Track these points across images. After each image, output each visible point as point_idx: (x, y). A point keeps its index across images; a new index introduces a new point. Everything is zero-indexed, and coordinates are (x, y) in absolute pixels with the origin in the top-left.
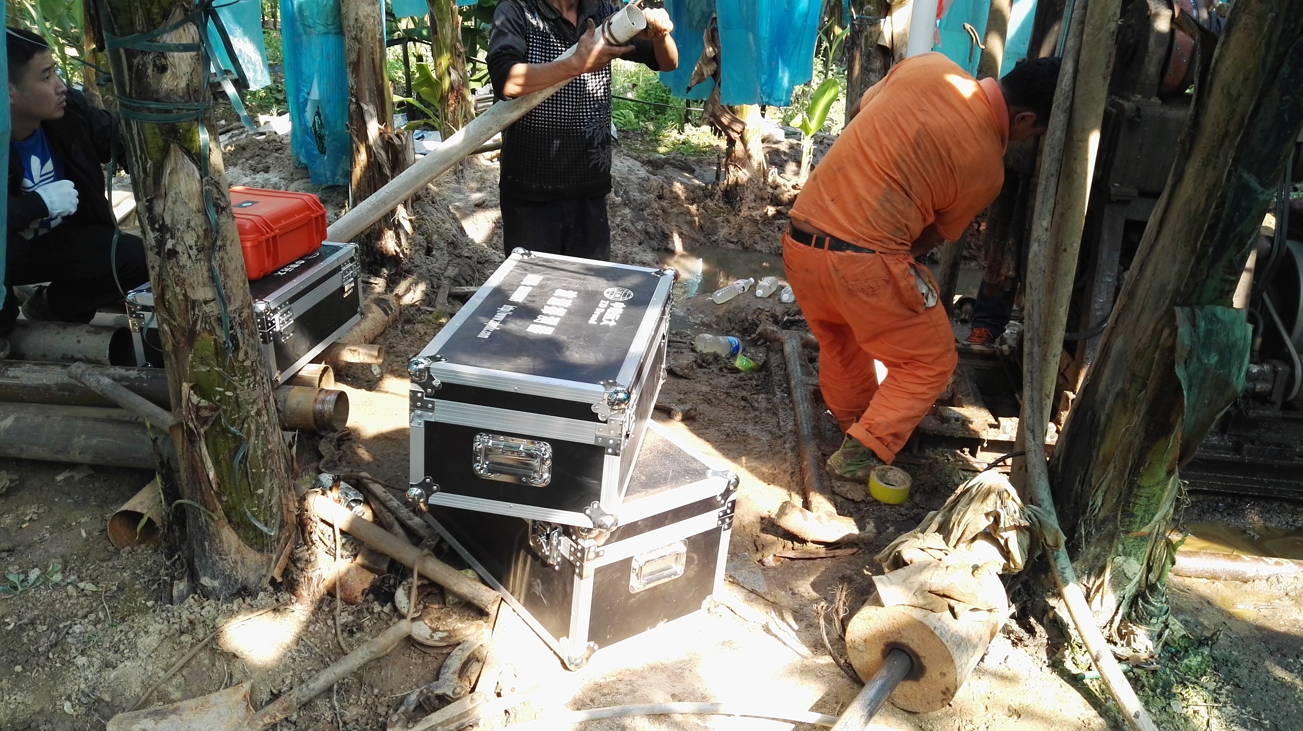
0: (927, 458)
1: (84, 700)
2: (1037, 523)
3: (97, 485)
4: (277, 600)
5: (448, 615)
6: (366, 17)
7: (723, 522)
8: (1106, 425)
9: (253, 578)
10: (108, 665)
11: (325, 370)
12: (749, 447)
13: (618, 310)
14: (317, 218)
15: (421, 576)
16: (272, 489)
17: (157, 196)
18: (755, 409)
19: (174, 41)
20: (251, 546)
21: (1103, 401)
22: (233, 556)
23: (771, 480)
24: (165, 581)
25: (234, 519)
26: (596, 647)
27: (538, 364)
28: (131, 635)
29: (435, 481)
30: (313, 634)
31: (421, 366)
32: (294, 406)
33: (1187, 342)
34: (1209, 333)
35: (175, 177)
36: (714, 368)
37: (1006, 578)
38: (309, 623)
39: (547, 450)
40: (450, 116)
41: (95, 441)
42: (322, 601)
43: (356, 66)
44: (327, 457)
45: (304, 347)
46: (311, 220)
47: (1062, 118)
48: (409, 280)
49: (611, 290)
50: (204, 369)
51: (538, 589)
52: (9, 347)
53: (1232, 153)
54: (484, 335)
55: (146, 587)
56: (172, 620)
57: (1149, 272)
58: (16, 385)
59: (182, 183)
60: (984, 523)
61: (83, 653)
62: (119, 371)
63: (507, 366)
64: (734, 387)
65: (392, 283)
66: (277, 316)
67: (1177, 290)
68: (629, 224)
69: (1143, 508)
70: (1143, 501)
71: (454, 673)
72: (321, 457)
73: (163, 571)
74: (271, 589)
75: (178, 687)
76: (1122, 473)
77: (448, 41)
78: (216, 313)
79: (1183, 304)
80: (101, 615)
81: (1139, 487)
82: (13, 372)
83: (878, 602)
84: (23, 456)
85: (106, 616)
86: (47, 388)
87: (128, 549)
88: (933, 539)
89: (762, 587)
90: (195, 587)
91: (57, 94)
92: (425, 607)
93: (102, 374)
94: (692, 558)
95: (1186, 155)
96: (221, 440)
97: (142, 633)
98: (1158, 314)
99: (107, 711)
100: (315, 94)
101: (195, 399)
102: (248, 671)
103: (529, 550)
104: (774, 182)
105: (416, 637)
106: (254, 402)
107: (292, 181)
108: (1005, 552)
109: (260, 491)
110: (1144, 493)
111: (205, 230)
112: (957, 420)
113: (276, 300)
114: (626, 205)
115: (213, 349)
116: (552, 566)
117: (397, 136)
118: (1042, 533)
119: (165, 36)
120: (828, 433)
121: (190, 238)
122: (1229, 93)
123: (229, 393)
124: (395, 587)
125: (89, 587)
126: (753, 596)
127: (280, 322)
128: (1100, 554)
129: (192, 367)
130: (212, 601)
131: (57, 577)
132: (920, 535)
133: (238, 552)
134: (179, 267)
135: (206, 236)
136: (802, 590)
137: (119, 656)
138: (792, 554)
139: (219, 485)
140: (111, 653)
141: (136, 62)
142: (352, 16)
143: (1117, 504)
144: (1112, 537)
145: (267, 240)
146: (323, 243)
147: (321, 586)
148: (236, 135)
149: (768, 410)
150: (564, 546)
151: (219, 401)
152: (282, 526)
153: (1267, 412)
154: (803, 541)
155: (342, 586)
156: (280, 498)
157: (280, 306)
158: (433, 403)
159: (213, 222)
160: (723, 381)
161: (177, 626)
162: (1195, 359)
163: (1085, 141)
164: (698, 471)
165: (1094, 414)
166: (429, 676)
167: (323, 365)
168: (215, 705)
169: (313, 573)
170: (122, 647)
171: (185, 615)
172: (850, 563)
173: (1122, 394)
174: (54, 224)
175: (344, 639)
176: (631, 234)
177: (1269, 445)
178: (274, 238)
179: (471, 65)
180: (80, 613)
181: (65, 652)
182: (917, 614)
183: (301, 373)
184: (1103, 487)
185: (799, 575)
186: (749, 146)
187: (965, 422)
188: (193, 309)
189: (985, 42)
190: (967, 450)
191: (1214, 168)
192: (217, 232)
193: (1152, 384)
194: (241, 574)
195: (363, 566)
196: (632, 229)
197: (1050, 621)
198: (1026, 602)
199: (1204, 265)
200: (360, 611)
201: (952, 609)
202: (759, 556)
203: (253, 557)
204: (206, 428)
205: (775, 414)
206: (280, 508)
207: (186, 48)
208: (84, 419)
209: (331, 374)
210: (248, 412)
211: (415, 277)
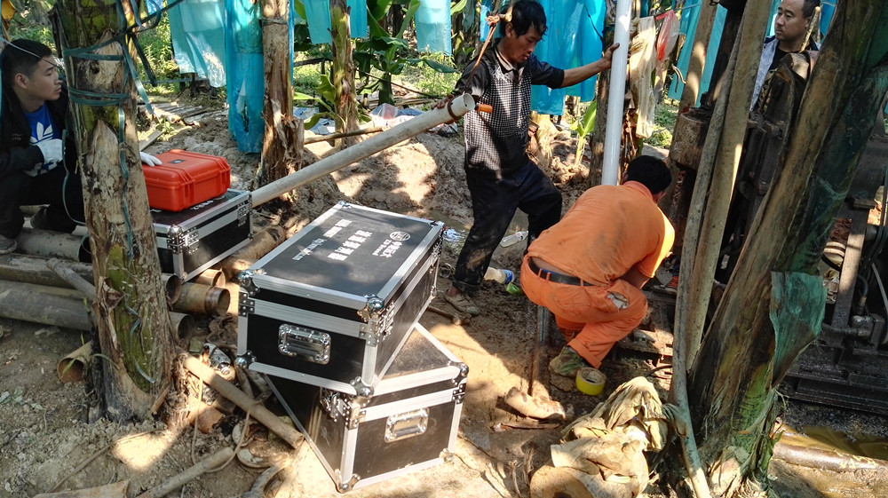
0: (622, 365)
1: (19, 483)
2: (672, 418)
3: (60, 339)
4: (155, 426)
5: (269, 447)
6: (278, 43)
7: (457, 398)
8: (724, 351)
9: (141, 410)
10: (38, 460)
11: (219, 274)
12: (502, 347)
13: (396, 246)
14: (223, 174)
15: (251, 417)
16: (157, 352)
17: (90, 153)
18: (513, 321)
19: (104, 53)
20: (141, 389)
21: (723, 334)
22: (129, 394)
23: (512, 370)
24: (84, 407)
25: (131, 370)
26: (359, 478)
27: (328, 280)
28: (57, 441)
29: (254, 354)
30: (175, 452)
31: (247, 276)
32: (192, 296)
33: (778, 297)
34: (795, 292)
35: (101, 141)
36: (492, 291)
37: (650, 455)
38: (174, 444)
39: (326, 338)
40: (341, 110)
41: (57, 311)
42: (185, 430)
43: (270, 75)
44: (213, 333)
45: (206, 258)
46: (219, 174)
47: (715, 134)
48: (296, 218)
49: (395, 233)
50: (115, 268)
51: (325, 434)
52: (16, 245)
53: (812, 166)
54: (297, 258)
55: (74, 411)
56: (85, 434)
57: (755, 246)
58: (16, 270)
59: (106, 146)
60: (632, 414)
61: (24, 451)
62: (82, 266)
63: (306, 280)
64: (503, 305)
65: (284, 219)
66: (187, 236)
67: (774, 260)
68: (454, 189)
69: (750, 413)
70: (749, 408)
71: (261, 487)
72: (210, 332)
73: (83, 400)
74: (152, 419)
75: (81, 479)
76: (735, 386)
77: (343, 61)
78: (125, 232)
79: (778, 270)
80: (41, 426)
81: (746, 397)
82: (15, 261)
83: (552, 465)
84: (13, 317)
85: (44, 427)
86: (35, 274)
87: (70, 383)
88: (598, 423)
89: (487, 446)
90: (104, 413)
91: (55, 84)
92: (254, 440)
93: (69, 267)
94: (433, 421)
95: (783, 166)
96: (124, 317)
97: (64, 441)
98: (760, 276)
99: (33, 491)
100: (243, 93)
101: (106, 288)
102: (129, 471)
103: (321, 406)
104: (556, 166)
105: (240, 459)
106: (148, 292)
107: (227, 148)
108: (650, 437)
109: (149, 352)
110: (750, 402)
111: (120, 178)
112: (644, 339)
113: (186, 226)
114: (452, 176)
115: (122, 257)
116: (333, 419)
117: (293, 122)
118: (675, 424)
119: (98, 50)
120: (557, 342)
121: (110, 182)
122: (810, 123)
123: (131, 286)
124: (235, 424)
125: (38, 407)
126: (479, 451)
127: (187, 240)
128: (718, 443)
129: (108, 266)
130: (114, 424)
131: (19, 399)
132: (589, 418)
133: (132, 392)
134: (102, 200)
135: (121, 181)
136: (515, 450)
137: (46, 455)
138: (514, 425)
139: (119, 346)
140: (42, 453)
141: (79, 65)
142: (269, 42)
143: (731, 408)
144: (727, 432)
145: (186, 186)
146: (228, 189)
147: (186, 419)
148: (207, 116)
149: (520, 322)
150: (340, 405)
151: (124, 290)
152: (163, 377)
153: (867, 351)
154: (524, 416)
155: (199, 420)
156: (163, 358)
157: (190, 230)
158: (254, 301)
159: (124, 172)
160: (496, 300)
161: (87, 438)
162: (784, 310)
163: (733, 151)
164: (440, 361)
165: (717, 342)
166: (247, 488)
167: (216, 271)
168: (104, 493)
169: (181, 411)
170: (50, 449)
171: (95, 431)
172: (552, 434)
173: (736, 331)
174: (51, 167)
175: (196, 457)
176: (454, 196)
177: (868, 374)
178: (191, 185)
179: (365, 78)
180: (28, 424)
181: (13, 449)
182: (577, 474)
183: (202, 275)
184: (721, 396)
185: (515, 440)
186: (540, 141)
187: (650, 342)
188: (110, 228)
189: (686, 79)
190: (651, 361)
191: (800, 175)
192: (127, 179)
193: (755, 325)
194: (134, 407)
195: (217, 408)
196: (455, 192)
197: (681, 488)
198: (666, 473)
199: (793, 243)
200: (210, 439)
201: (602, 473)
202: (491, 424)
203: (142, 396)
204: (113, 307)
205: (525, 326)
206: (163, 364)
207: (113, 58)
208: (54, 295)
209: (223, 276)
210: (144, 298)
211: (299, 216)
